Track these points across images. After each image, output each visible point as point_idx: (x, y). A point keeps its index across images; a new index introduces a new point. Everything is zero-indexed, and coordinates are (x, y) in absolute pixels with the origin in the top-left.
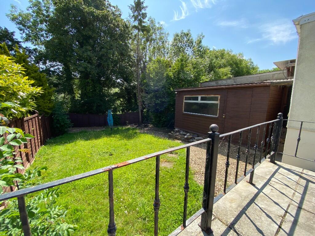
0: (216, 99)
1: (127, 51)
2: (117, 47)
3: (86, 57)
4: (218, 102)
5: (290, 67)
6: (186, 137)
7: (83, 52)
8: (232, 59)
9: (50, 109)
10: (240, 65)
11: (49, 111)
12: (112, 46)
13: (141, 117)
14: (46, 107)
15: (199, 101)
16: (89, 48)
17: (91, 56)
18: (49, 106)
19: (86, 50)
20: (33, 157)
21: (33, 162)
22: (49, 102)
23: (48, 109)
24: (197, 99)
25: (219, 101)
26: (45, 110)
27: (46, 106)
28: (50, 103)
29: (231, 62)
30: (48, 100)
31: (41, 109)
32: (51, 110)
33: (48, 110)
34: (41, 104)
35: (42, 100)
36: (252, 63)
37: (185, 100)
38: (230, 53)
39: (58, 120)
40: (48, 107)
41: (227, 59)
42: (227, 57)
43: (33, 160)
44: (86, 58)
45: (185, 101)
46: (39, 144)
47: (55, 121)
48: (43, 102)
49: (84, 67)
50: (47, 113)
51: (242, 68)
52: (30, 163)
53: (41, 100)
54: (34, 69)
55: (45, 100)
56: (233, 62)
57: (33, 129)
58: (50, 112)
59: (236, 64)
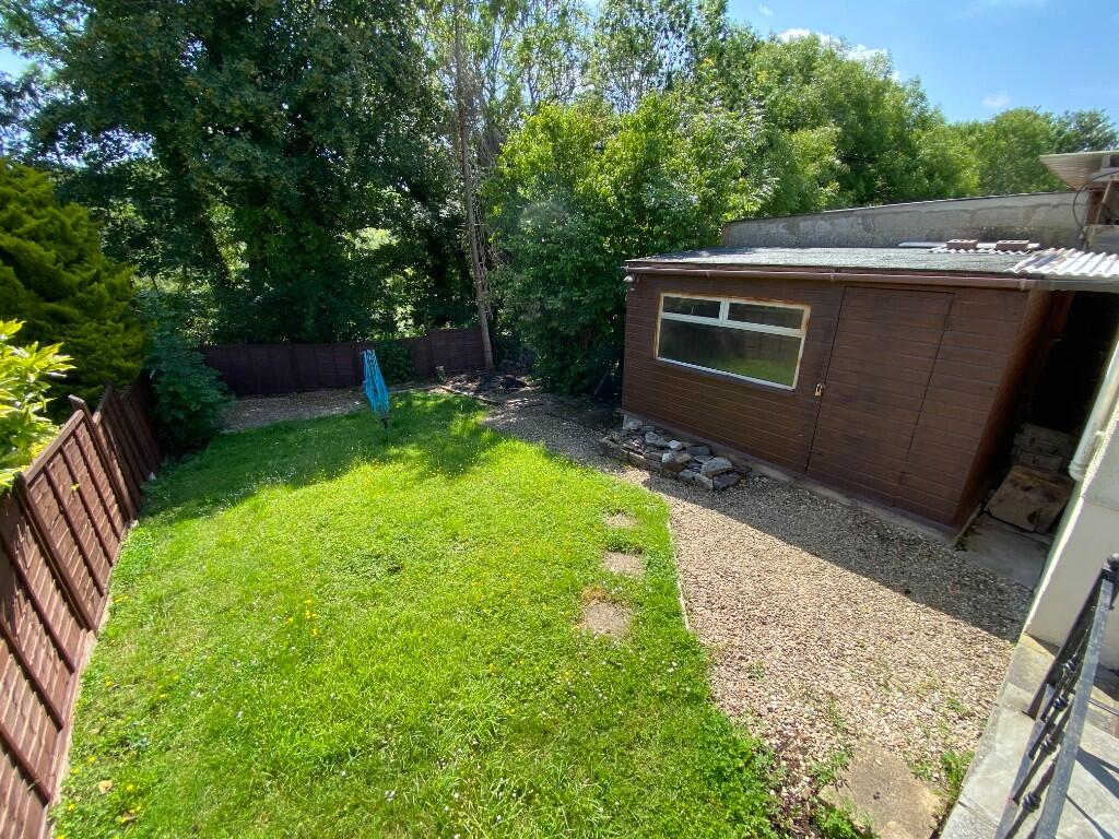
0: (791, 319)
1: (413, 74)
2: (368, 57)
3: (238, 112)
4: (800, 333)
5: (1105, 184)
6: (666, 457)
7: (224, 90)
8: (845, 83)
9: (134, 355)
10: (875, 110)
11: (130, 365)
12: (344, 50)
13: (490, 349)
14: (114, 352)
15: (723, 320)
16: (248, 67)
17: (259, 107)
18: (125, 345)
19: (237, 81)
20: (101, 595)
21: (106, 616)
22: (121, 326)
23: (126, 358)
24: (713, 310)
25: (803, 329)
26: (115, 362)
27: (113, 347)
28: (126, 329)
29: (841, 96)
30: (117, 318)
31: (97, 359)
32: (139, 356)
33: (126, 360)
34: (92, 343)
35: (95, 325)
36: (922, 97)
37: (665, 310)
38: (839, 54)
39: (175, 395)
40: (121, 349)
41: (827, 84)
42: (824, 72)
43: (106, 609)
44: (242, 116)
45: (663, 315)
46: (118, 521)
47: (164, 400)
48: (97, 330)
49: (240, 162)
50: (128, 373)
51: (883, 124)
52: (95, 632)
53: (88, 324)
54: (30, 195)
55: (105, 319)
56: (848, 95)
57: (74, 488)
58: (135, 366)
59: (860, 104)
